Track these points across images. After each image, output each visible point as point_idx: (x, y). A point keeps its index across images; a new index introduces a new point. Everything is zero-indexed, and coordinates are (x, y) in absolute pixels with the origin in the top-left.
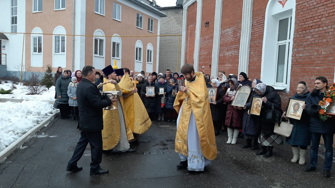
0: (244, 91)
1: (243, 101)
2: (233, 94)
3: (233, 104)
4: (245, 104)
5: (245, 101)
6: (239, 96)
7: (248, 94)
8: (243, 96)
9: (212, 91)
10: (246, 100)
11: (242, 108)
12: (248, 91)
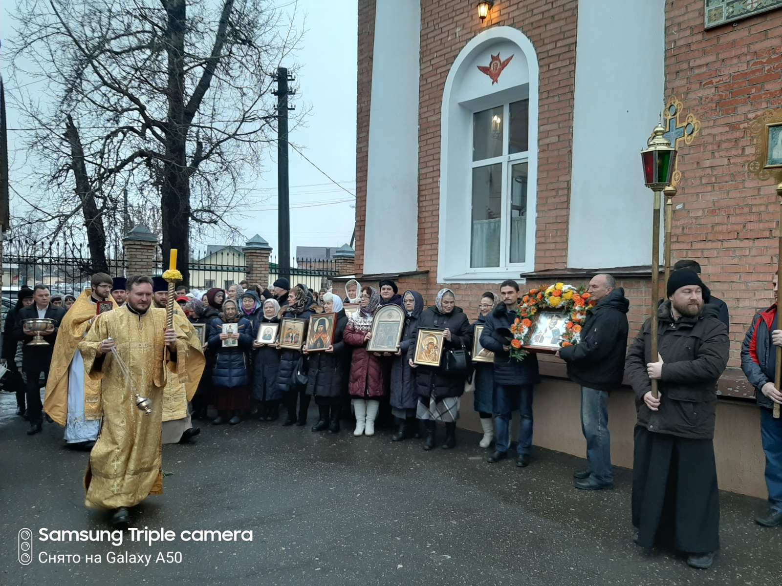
0: (390, 316)
1: (391, 338)
2: (367, 324)
3: (371, 348)
4: (397, 345)
5: (396, 339)
6: (381, 328)
7: (399, 322)
8: (388, 328)
9: (322, 323)
10: (397, 336)
11: (392, 353)
12: (397, 317)
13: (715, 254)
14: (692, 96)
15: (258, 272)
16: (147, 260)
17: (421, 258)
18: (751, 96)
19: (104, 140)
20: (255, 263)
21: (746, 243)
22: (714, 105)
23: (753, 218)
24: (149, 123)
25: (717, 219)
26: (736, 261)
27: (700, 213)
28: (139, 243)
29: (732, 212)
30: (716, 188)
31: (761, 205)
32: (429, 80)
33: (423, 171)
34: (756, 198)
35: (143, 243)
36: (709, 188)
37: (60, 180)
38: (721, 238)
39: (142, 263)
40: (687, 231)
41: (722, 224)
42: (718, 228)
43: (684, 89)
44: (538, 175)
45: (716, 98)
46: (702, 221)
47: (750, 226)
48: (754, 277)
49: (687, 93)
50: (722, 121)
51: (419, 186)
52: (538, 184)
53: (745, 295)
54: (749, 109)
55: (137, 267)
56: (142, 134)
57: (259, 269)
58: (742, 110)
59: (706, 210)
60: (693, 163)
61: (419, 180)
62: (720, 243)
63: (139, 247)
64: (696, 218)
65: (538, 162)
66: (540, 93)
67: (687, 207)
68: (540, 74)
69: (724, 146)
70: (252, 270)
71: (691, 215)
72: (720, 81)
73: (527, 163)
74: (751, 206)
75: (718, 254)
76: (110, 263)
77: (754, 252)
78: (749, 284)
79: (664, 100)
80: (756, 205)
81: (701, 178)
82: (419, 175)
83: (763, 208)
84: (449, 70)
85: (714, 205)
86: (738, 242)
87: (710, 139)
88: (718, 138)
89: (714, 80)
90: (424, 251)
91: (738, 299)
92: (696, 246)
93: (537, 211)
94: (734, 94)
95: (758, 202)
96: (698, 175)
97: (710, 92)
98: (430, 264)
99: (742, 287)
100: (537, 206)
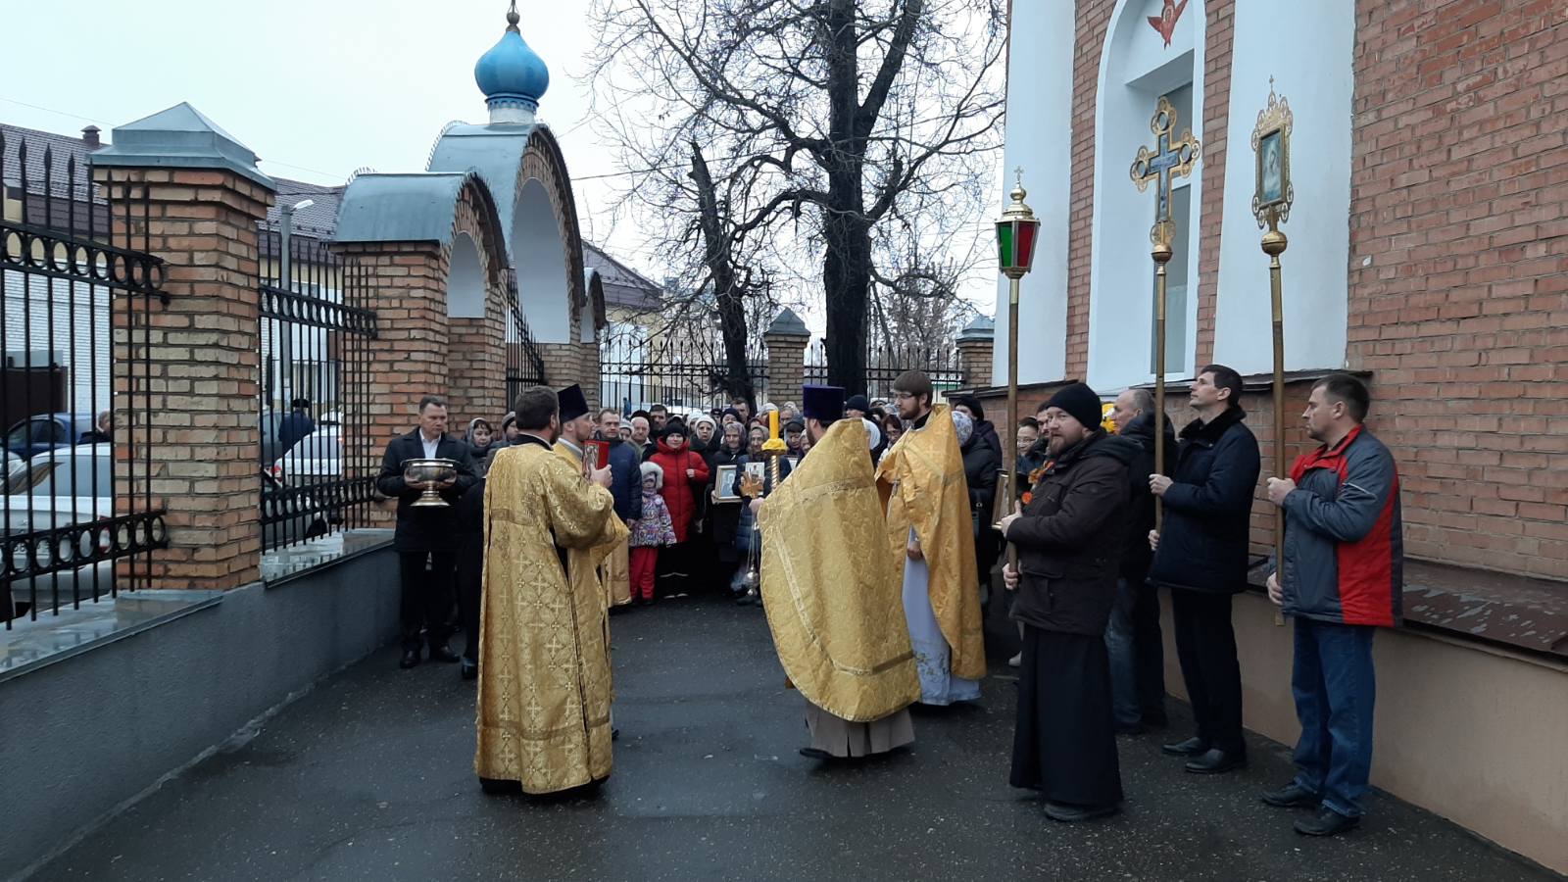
13: (1407, 347)
14: (1389, 55)
15: (978, 381)
16: (796, 366)
17: (1072, 359)
18: (1462, 49)
19: (728, 181)
20: (975, 365)
21: (1448, 328)
22: (1415, 70)
23: (1458, 280)
24: (796, 144)
25: (1413, 284)
26: (1433, 361)
27: (1392, 274)
28: (782, 339)
29: (1432, 271)
30: (1414, 226)
31: (1468, 255)
32: (1085, 50)
33: (1076, 207)
34: (1462, 244)
35: (789, 339)
36: (1404, 228)
37: (690, 245)
38: (1417, 317)
39: (787, 371)
40: (1375, 308)
41: (1421, 292)
42: (1413, 300)
43: (1377, 45)
44: (1202, 211)
45: (1418, 56)
46: (1393, 288)
47: (1455, 296)
48: (1455, 392)
49: (1381, 51)
50: (1421, 102)
51: (1071, 232)
52: (1201, 227)
53: (1444, 426)
54: (1459, 74)
55: (781, 376)
56: (785, 166)
57: (981, 375)
58: (1450, 76)
59: (1400, 267)
60: (1385, 181)
61: (1071, 223)
62: (1415, 326)
63: (784, 345)
64: (1388, 281)
65: (1203, 186)
66: (1207, 63)
67: (1376, 263)
68: (1209, 27)
69: (1426, 146)
70: (970, 378)
71: (1382, 276)
72: (1423, 23)
73: (1189, 186)
74: (1455, 258)
75: (1413, 347)
76: (753, 372)
77: (1458, 345)
78: (1451, 404)
79: (1353, 65)
80: (1462, 256)
81: (1395, 207)
82: (1071, 214)
83: (1471, 261)
84: (1106, 30)
85: (1410, 256)
86: (1437, 325)
87: (1406, 135)
88: (1418, 133)
89: (1417, 23)
90: (1073, 345)
91: (1435, 432)
92: (1388, 333)
93: (1200, 274)
94: (1442, 48)
95: (1463, 250)
96: (1391, 202)
97: (1409, 45)
98: (1078, 368)
99: (1440, 409)
100: (1199, 265)
